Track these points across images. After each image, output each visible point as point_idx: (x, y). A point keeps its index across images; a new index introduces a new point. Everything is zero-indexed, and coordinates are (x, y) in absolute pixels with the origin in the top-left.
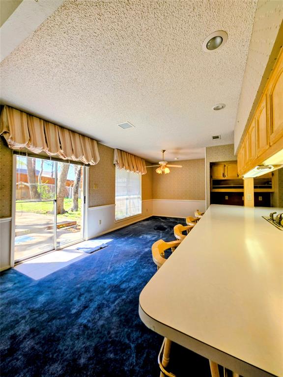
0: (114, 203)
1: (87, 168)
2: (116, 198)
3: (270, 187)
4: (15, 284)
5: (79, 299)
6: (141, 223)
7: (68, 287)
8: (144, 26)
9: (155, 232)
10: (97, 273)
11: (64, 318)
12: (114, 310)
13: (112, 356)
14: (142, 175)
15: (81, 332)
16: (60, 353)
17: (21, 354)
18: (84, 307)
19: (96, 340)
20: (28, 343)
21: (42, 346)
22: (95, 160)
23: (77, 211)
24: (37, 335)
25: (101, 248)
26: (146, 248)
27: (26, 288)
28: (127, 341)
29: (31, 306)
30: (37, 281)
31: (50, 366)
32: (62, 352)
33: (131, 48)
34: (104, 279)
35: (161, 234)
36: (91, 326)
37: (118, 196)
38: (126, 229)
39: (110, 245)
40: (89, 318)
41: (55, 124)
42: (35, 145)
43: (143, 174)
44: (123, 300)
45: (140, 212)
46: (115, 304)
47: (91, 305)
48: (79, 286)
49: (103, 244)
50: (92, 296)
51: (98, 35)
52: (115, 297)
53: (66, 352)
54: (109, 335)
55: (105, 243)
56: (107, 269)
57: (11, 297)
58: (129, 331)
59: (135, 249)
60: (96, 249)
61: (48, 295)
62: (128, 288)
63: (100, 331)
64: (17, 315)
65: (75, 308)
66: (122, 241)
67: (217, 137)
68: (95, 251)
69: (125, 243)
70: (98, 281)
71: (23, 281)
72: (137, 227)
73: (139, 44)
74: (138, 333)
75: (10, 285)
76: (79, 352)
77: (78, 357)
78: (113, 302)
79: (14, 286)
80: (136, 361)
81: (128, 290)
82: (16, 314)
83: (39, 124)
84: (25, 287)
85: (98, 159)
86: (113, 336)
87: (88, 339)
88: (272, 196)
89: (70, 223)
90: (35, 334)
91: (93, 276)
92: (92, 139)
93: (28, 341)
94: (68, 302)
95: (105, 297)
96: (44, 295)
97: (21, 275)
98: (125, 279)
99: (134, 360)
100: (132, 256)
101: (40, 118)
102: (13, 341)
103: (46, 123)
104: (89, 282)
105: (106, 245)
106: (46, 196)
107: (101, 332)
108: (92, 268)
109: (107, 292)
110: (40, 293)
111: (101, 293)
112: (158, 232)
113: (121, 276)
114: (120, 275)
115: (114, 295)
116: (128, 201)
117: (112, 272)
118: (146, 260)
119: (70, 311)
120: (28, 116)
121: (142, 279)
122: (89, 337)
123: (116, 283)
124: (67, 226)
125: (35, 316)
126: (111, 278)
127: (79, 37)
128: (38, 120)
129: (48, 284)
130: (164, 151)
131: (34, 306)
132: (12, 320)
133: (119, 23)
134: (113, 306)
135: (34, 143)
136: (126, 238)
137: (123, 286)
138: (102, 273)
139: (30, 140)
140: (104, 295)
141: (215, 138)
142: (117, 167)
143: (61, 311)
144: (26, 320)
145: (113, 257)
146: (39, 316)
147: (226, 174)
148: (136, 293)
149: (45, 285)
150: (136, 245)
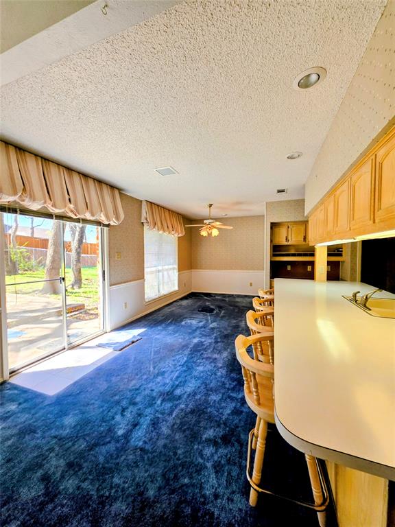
0: (143, 278)
1: (106, 229)
2: (146, 270)
3: (341, 255)
4: (20, 404)
5: (122, 415)
6: (178, 304)
7: (102, 401)
8: (225, 49)
9: (201, 316)
10: (137, 377)
11: (109, 442)
12: (174, 425)
13: (186, 481)
14: (179, 238)
15: (139, 458)
16: (119, 487)
17: (64, 498)
18: (133, 425)
19: (162, 464)
20: (70, 481)
21: (91, 483)
22: (117, 218)
23: (80, 287)
24: (79, 470)
25: (133, 342)
26: (194, 338)
27: (41, 408)
28: (200, 460)
29: (57, 433)
30: (53, 397)
31: (111, 506)
32: (121, 487)
33: (200, 74)
34: (149, 386)
35: (209, 318)
36: (150, 449)
37: (148, 268)
38: (161, 312)
39: (145, 337)
40: (144, 439)
41: (59, 164)
42: (33, 198)
43: (180, 235)
44: (182, 410)
45: (176, 288)
46: (173, 416)
47: (142, 420)
48: (117, 398)
49: (134, 337)
50: (139, 409)
51: (158, 52)
52: (171, 407)
53: (126, 485)
54: (177, 457)
55: (136, 335)
56: (150, 371)
57: (21, 423)
58: (200, 447)
59: (180, 340)
60: (126, 344)
61: (76, 415)
62: (184, 394)
63: (163, 453)
64: (40, 447)
65: (121, 428)
66: (159, 330)
67: (283, 191)
68: (126, 347)
69: (164, 332)
70: (142, 388)
71: (32, 399)
72: (174, 308)
73: (212, 71)
74: (211, 448)
75: (13, 407)
76: (144, 483)
77: (144, 488)
78: (170, 414)
79: (20, 407)
80: (217, 482)
81: (185, 396)
82: (38, 447)
83: (35, 164)
84: (38, 407)
85: (122, 216)
86: (181, 457)
87: (150, 465)
88: (342, 266)
89: (75, 307)
90: (77, 469)
91: (133, 382)
92: (112, 187)
93: (69, 479)
94: (109, 421)
95: (158, 409)
96: (70, 416)
97: (25, 391)
98: (177, 383)
99: (215, 481)
100: (179, 351)
101: (37, 155)
102: (47, 484)
103: (46, 163)
104: (130, 391)
105: (139, 337)
106: (25, 266)
107: (165, 455)
108: (129, 371)
109: (159, 402)
110: (63, 413)
111: (151, 405)
112: (204, 315)
113: (171, 380)
114: (169, 378)
115: (168, 405)
116: (161, 274)
117: (158, 375)
118: (199, 354)
119: (116, 433)
120: (18, 151)
121: (199, 381)
122: (151, 463)
123: (167, 388)
124: (71, 312)
125: (67, 446)
126: (159, 383)
127: (129, 51)
128: (33, 158)
129: (70, 400)
130: (211, 205)
131: (61, 432)
132: (35, 455)
133: (192, 41)
134: (170, 419)
135: (30, 194)
136: (163, 325)
137: (178, 392)
138: (145, 377)
139: (24, 190)
140: (156, 405)
141: (280, 191)
142: (146, 227)
143: (104, 434)
144: (56, 452)
145: (153, 353)
146: (73, 445)
147: (289, 238)
148: (197, 400)
149: (66, 401)
150: (179, 335)
